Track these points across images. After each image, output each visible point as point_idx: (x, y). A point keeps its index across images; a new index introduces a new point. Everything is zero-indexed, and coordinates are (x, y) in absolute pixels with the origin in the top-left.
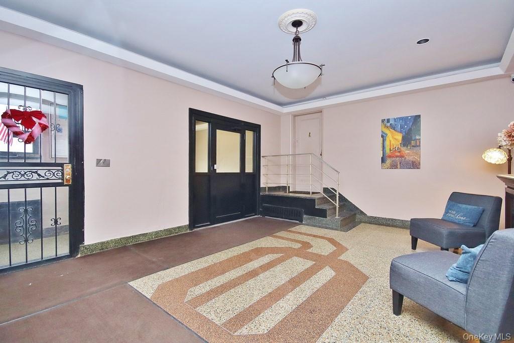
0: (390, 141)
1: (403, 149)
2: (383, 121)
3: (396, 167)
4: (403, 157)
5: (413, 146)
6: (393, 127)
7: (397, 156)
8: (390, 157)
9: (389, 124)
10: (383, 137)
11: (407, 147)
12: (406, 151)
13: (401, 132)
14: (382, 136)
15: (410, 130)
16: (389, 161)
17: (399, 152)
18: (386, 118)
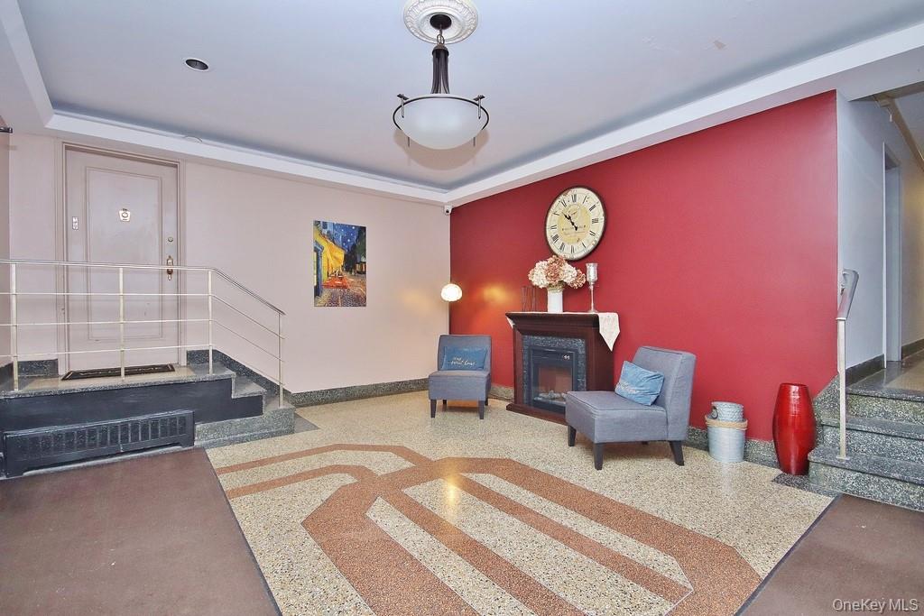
0: (328, 260)
1: (346, 275)
2: (317, 223)
3: (337, 305)
4: (345, 287)
5: (358, 272)
6: (331, 238)
7: (338, 287)
8: (327, 286)
9: (325, 232)
10: (318, 251)
11: (351, 272)
12: (349, 279)
13: (343, 248)
14: (316, 250)
15: (354, 246)
16: (326, 294)
17: (341, 279)
18: (322, 220)
